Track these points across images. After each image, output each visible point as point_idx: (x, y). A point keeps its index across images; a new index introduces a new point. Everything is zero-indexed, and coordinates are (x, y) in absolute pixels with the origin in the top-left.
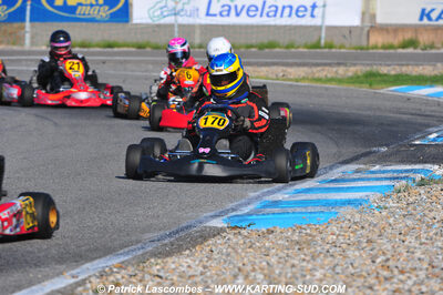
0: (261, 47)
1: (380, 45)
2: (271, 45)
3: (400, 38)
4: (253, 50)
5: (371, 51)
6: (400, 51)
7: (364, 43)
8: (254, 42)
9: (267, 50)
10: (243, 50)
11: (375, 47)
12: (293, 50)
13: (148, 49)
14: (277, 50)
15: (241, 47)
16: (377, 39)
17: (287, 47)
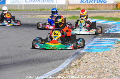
0: (41, 10)
1: (71, 9)
2: (43, 10)
3: (76, 7)
4: (39, 11)
5: (69, 11)
6: (76, 10)
7: (66, 9)
8: (38, 9)
9: (42, 11)
10: (36, 11)
11: (70, 10)
12: (49, 11)
13: (11, 11)
14: (45, 11)
15: (35, 10)
16: (70, 8)
17: (47, 10)
